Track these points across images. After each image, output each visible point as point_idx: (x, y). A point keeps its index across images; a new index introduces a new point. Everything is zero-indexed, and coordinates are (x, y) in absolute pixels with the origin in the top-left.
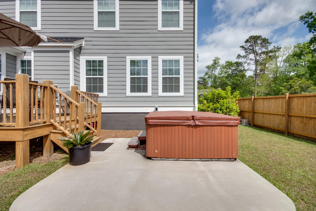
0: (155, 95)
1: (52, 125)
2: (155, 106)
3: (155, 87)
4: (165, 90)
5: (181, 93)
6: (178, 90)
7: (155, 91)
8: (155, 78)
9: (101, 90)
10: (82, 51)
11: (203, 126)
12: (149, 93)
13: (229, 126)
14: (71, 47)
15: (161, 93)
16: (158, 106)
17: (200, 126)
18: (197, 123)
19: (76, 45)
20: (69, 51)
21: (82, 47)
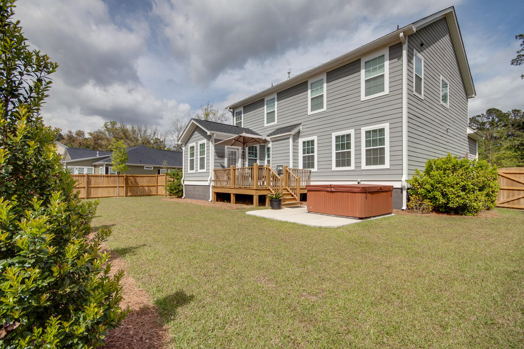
0: (358, 169)
1: (269, 190)
2: (357, 181)
3: (358, 161)
4: (368, 163)
5: (387, 165)
6: (382, 162)
7: (358, 165)
8: (358, 151)
9: (313, 167)
10: (301, 134)
11: (337, 192)
12: (352, 167)
13: (353, 192)
14: (290, 134)
15: (364, 166)
16: (361, 181)
17: (335, 192)
18: (332, 190)
19: (293, 132)
20: (289, 138)
21: (299, 131)
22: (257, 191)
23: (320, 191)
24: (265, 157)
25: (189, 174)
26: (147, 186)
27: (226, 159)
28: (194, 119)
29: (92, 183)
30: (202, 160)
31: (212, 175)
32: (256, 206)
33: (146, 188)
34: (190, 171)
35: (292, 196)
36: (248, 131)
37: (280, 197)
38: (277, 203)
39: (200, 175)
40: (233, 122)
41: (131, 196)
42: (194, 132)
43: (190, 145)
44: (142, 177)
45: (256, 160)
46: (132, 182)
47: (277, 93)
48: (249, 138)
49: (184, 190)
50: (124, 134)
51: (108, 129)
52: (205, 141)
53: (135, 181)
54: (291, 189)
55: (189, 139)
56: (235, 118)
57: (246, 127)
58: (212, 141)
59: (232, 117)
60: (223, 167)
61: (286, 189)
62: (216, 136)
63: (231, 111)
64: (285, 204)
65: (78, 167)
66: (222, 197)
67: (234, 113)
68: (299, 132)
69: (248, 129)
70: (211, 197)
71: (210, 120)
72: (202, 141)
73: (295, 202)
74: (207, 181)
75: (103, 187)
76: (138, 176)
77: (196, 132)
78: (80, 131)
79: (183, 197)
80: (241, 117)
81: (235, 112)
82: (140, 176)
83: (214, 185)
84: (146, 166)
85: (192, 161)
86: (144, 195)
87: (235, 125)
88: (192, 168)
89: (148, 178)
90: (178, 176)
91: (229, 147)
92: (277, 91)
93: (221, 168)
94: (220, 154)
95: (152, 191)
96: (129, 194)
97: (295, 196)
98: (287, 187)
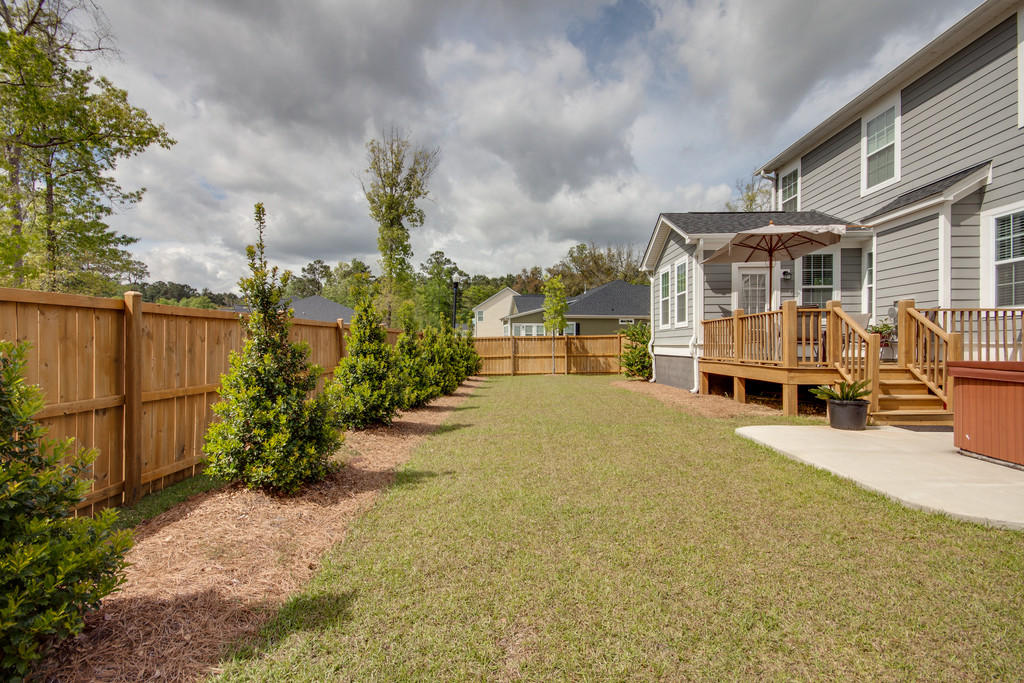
1: (836, 371)
10: (987, 197)
14: (942, 203)
19: (952, 195)
20: (935, 217)
21: (985, 187)
22: (792, 374)
23: (1007, 383)
24: (860, 281)
25: (662, 331)
26: (603, 356)
27: (735, 297)
28: (669, 216)
29: (520, 350)
30: (682, 298)
31: (698, 334)
32: (790, 413)
33: (602, 360)
34: (662, 327)
35: (931, 392)
36: (815, 217)
37: (861, 395)
38: (851, 411)
39: (678, 333)
40: (777, 203)
41: (577, 373)
42: (668, 242)
43: (662, 271)
44: (593, 339)
45: (831, 290)
46: (577, 348)
47: (902, 91)
48: (787, 234)
49: (653, 366)
50: (596, 263)
51: (574, 260)
52: (685, 258)
53: (583, 347)
54: (925, 372)
55: (660, 259)
56: (780, 191)
57: (808, 210)
58: (697, 257)
59: (773, 190)
60: (727, 313)
61: (908, 371)
62: (705, 243)
63: (769, 178)
64: (888, 417)
65: (525, 325)
66: (719, 384)
67: (777, 180)
68: (981, 192)
69: (813, 213)
70: (696, 384)
71: (758, 210)
72: (680, 260)
73: (941, 411)
74: (687, 346)
75: (535, 357)
76: (587, 339)
77: (672, 242)
78: (536, 269)
79: (653, 380)
80: (796, 185)
81: (782, 175)
82: (590, 338)
83: (702, 356)
84: (621, 317)
85: (665, 303)
86: (597, 373)
87: (780, 209)
88: (665, 321)
89: (604, 340)
90: (641, 335)
91: (743, 264)
92: (900, 84)
93: (719, 317)
94: (719, 285)
95: (611, 364)
96: (574, 370)
97: (940, 392)
98: (910, 366)
